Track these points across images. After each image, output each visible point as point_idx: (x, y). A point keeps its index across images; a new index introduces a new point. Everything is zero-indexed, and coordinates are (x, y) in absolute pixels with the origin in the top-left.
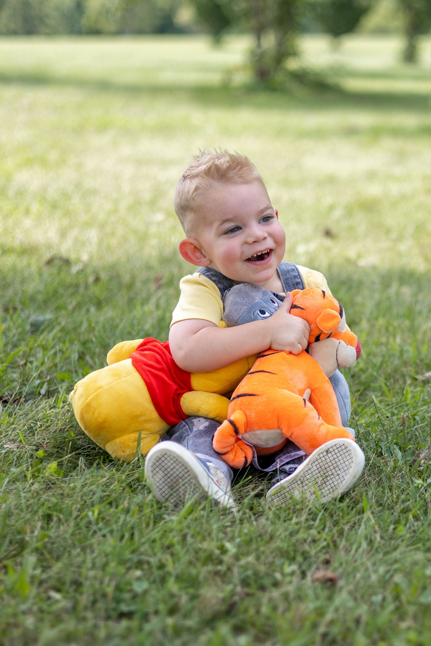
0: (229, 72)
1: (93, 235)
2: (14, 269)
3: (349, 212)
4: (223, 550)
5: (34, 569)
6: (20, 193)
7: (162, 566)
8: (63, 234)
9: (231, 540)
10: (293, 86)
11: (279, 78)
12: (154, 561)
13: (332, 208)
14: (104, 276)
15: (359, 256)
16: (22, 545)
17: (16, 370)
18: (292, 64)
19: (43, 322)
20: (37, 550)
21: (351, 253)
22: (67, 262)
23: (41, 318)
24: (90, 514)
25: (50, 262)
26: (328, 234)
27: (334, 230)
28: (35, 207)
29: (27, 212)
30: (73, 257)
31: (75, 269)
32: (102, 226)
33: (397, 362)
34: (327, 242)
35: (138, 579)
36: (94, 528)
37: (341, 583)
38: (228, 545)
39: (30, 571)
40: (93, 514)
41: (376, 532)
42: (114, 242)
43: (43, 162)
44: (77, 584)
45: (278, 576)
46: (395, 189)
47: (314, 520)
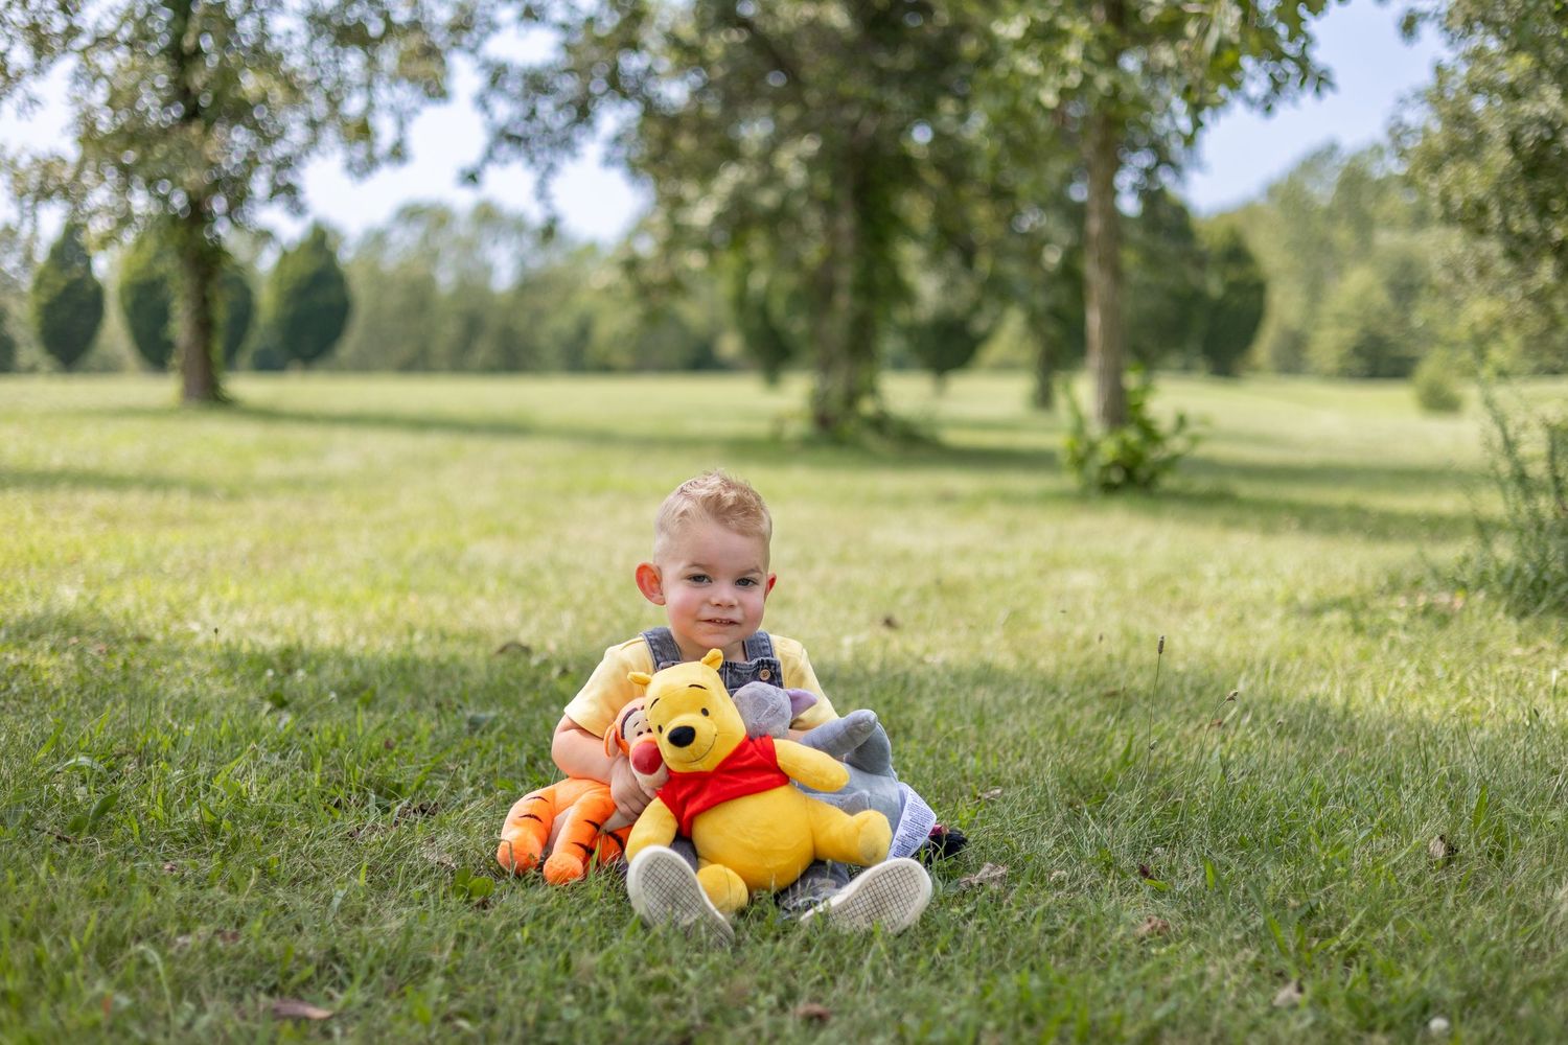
0: (780, 420)
1: (568, 618)
2: (454, 658)
3: (923, 597)
4: (685, 977)
5: (441, 994)
6: (474, 569)
7: (603, 994)
8: (525, 617)
9: (695, 967)
10: (870, 439)
11: (850, 427)
12: (593, 987)
13: (899, 592)
14: (572, 668)
15: (928, 650)
16: (429, 967)
17: (444, 776)
18: (867, 407)
19: (484, 720)
20: (446, 975)
21: (917, 646)
22: (527, 650)
23: (482, 715)
24: (518, 935)
25: (503, 650)
26: (889, 623)
27: (898, 618)
28: (492, 586)
29: (481, 591)
30: (535, 644)
31: (535, 661)
32: (579, 610)
33: (952, 775)
34: (885, 632)
35: (569, 1004)
36: (520, 952)
37: (834, 1020)
38: (690, 972)
39: (434, 998)
40: (520, 936)
41: (886, 966)
42: (593, 628)
43: (511, 532)
44: (492, 1013)
45: (751, 1010)
46: (991, 569)
47: (809, 951)
